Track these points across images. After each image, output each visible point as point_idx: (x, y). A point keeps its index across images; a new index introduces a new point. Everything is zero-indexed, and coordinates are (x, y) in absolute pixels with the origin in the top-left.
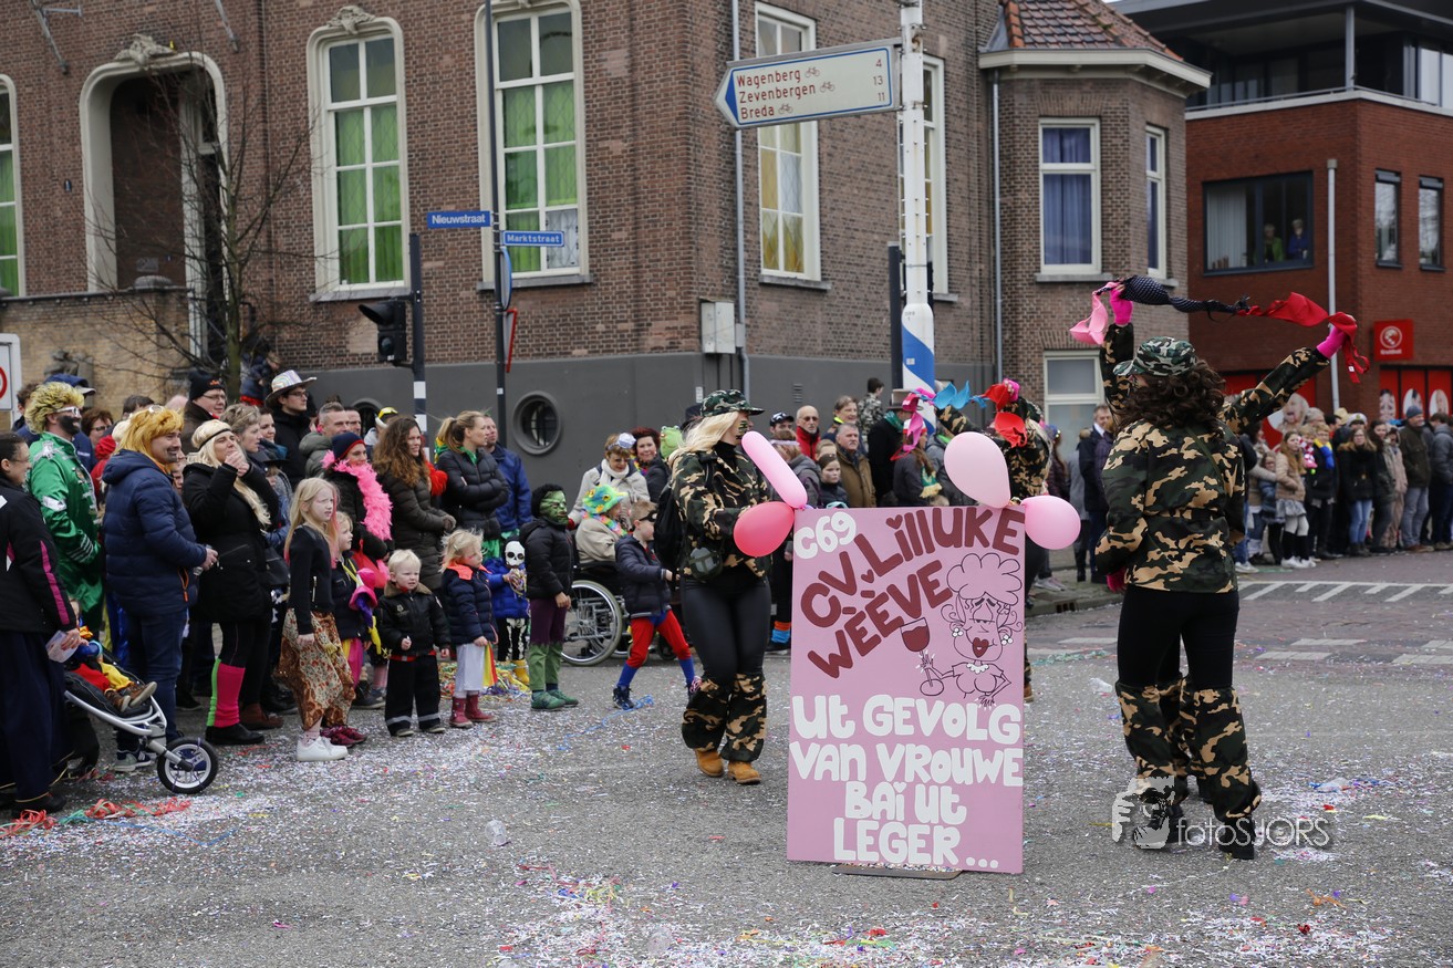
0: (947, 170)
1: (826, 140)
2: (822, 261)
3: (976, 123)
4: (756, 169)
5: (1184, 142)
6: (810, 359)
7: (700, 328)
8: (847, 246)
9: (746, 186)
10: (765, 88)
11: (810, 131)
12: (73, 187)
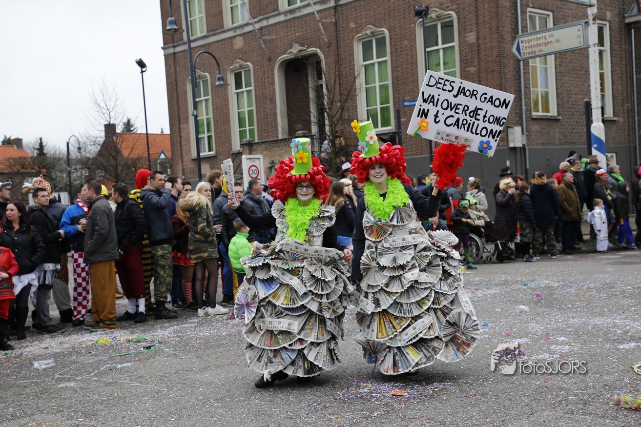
0: (611, 67)
1: (558, 59)
2: (558, 108)
3: (624, 46)
4: (529, 73)
6: (554, 147)
7: (507, 137)
8: (568, 101)
9: (525, 81)
10: (532, 44)
11: (551, 59)
12: (273, 100)
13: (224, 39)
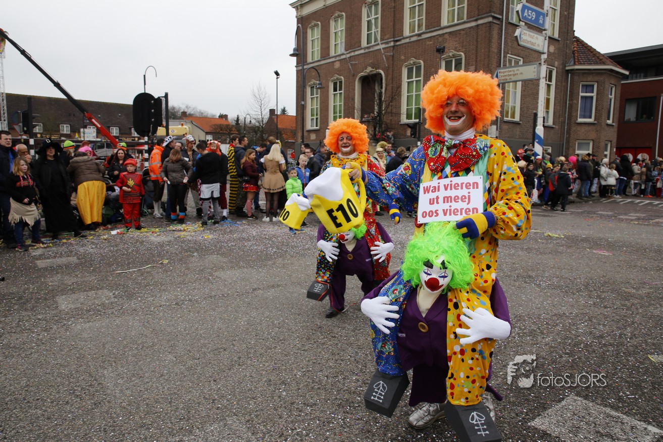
0: (555, 95)
1: (524, 87)
2: (520, 116)
3: (564, 84)
5: (620, 89)
8: (526, 113)
10: (505, 74)
11: (519, 84)
12: (353, 99)
13: (329, 63)
